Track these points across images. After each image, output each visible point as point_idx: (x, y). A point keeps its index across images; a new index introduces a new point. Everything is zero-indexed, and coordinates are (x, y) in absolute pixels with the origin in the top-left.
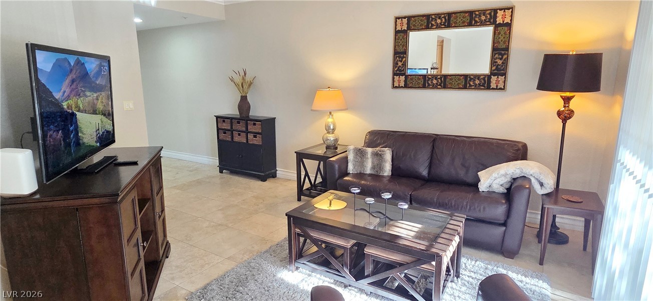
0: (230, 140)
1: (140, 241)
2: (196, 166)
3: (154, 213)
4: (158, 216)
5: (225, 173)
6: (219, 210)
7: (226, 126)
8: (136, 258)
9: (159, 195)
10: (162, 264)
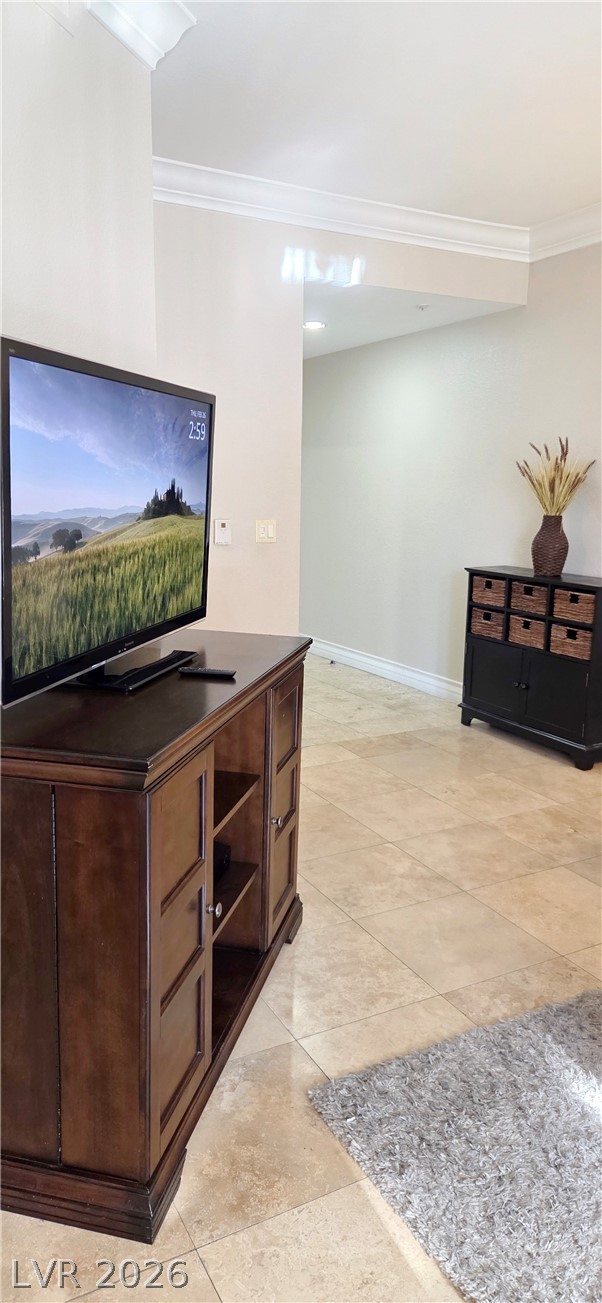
0: (499, 636)
1: (208, 896)
2: (406, 697)
3: (265, 816)
4: (273, 828)
5: (476, 725)
6: (443, 831)
7: (494, 598)
8: (192, 945)
9: (287, 769)
10: (269, 959)
